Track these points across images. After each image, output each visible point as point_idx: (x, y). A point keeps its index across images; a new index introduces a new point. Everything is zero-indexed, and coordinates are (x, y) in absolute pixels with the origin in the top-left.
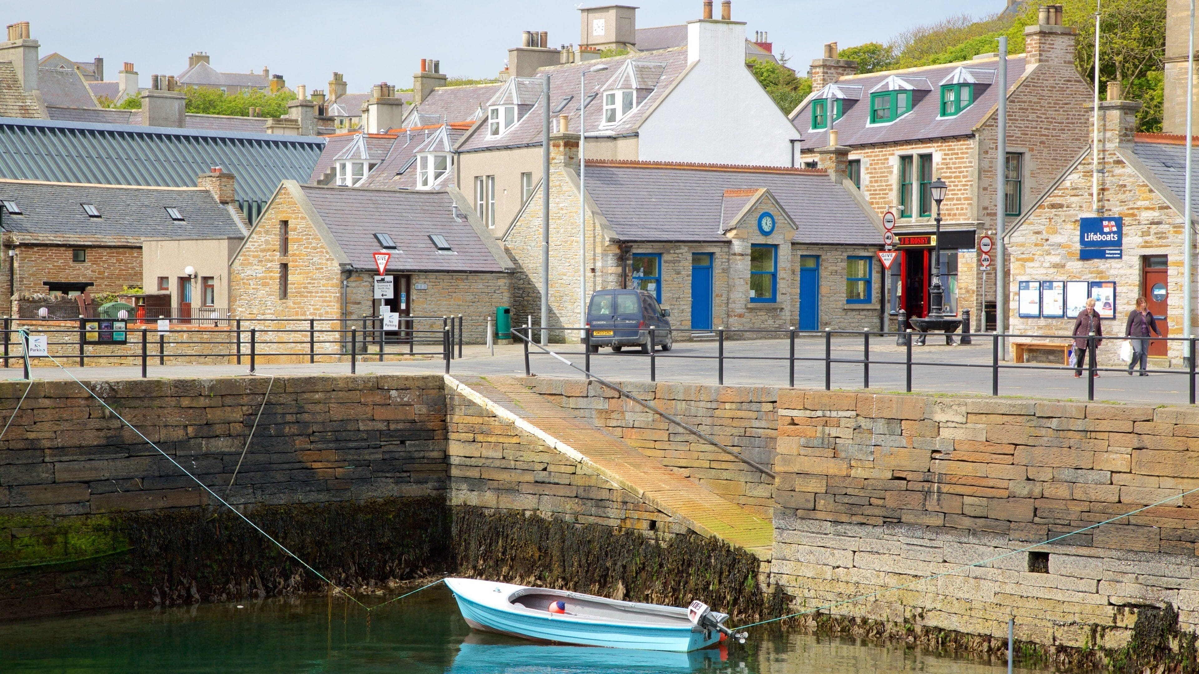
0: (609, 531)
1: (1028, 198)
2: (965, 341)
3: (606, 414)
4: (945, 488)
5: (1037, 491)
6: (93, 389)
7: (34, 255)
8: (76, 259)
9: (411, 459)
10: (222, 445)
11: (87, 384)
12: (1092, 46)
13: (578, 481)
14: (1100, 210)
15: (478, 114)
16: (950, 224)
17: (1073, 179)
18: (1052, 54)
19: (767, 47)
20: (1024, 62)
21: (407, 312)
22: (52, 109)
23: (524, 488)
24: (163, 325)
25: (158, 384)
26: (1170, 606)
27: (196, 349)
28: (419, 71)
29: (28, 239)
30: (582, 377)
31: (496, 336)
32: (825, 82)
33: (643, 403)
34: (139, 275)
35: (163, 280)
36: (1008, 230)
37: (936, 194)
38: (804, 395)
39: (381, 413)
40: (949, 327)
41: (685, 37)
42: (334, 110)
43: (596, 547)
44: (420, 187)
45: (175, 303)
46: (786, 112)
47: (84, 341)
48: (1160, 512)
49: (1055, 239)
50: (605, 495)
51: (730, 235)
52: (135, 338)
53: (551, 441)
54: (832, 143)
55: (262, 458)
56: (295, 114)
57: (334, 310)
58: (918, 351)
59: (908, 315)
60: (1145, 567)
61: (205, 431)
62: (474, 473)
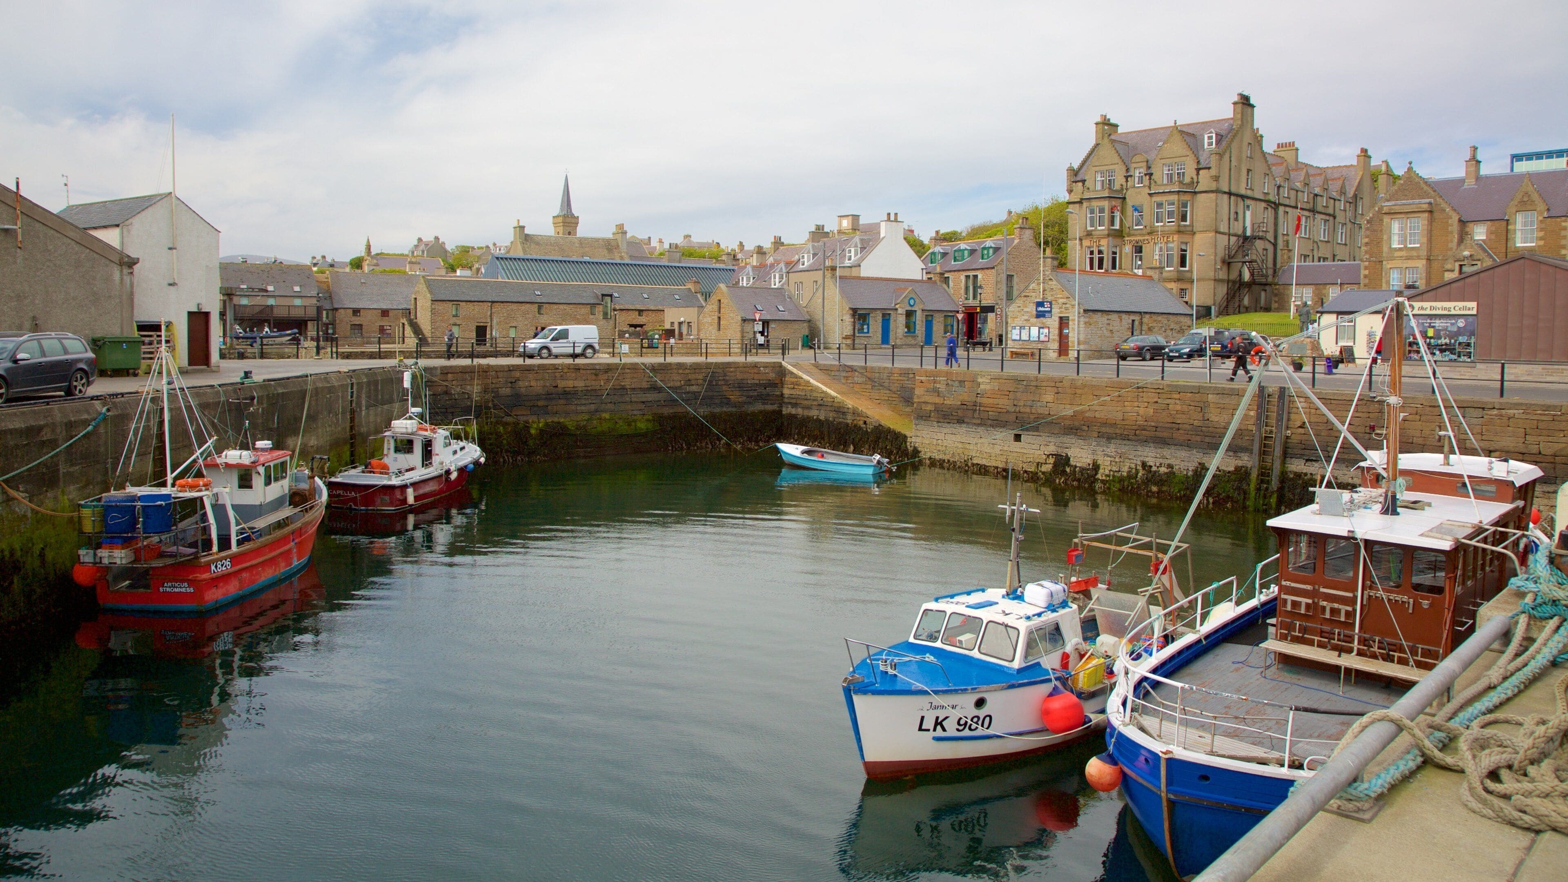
0: (847, 425)
1: (1015, 293)
2: (990, 350)
3: (846, 378)
4: (982, 409)
5: (1017, 410)
6: (645, 366)
7: (624, 313)
8: (639, 315)
9: (768, 395)
10: (694, 388)
11: (643, 364)
12: (1040, 233)
13: (836, 405)
14: (1043, 298)
15: (797, 257)
16: (985, 303)
17: (1033, 286)
18: (1024, 236)
19: (912, 231)
20: (1013, 239)
21: (767, 336)
22: (631, 257)
23: (814, 407)
24: (672, 341)
25: (670, 364)
26: (1067, 455)
27: (684, 351)
28: (773, 240)
29: (622, 307)
30: (837, 363)
31: (803, 346)
32: (935, 245)
33: (861, 373)
34: (663, 321)
35: (672, 323)
36: (1008, 306)
37: (979, 291)
38: (926, 371)
39: (756, 376)
40: (984, 344)
41: (879, 227)
42: (739, 256)
43: (842, 431)
44: (773, 286)
45: (677, 332)
46: (920, 257)
47: (642, 347)
48: (1063, 418)
49: (1025, 310)
50: (846, 410)
51: (897, 306)
52: (661, 346)
53: (824, 388)
54: (938, 270)
55: (711, 394)
56: (724, 258)
57: (738, 335)
58: (972, 353)
59: (968, 339)
60: (1059, 440)
61: (688, 383)
62: (794, 401)
